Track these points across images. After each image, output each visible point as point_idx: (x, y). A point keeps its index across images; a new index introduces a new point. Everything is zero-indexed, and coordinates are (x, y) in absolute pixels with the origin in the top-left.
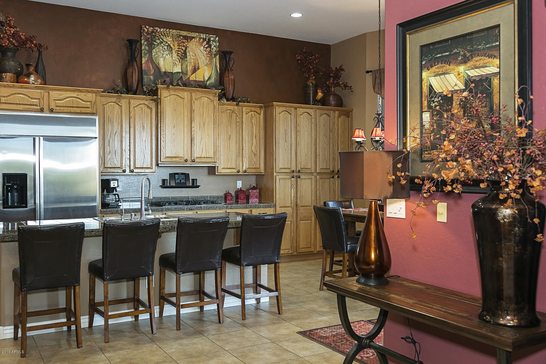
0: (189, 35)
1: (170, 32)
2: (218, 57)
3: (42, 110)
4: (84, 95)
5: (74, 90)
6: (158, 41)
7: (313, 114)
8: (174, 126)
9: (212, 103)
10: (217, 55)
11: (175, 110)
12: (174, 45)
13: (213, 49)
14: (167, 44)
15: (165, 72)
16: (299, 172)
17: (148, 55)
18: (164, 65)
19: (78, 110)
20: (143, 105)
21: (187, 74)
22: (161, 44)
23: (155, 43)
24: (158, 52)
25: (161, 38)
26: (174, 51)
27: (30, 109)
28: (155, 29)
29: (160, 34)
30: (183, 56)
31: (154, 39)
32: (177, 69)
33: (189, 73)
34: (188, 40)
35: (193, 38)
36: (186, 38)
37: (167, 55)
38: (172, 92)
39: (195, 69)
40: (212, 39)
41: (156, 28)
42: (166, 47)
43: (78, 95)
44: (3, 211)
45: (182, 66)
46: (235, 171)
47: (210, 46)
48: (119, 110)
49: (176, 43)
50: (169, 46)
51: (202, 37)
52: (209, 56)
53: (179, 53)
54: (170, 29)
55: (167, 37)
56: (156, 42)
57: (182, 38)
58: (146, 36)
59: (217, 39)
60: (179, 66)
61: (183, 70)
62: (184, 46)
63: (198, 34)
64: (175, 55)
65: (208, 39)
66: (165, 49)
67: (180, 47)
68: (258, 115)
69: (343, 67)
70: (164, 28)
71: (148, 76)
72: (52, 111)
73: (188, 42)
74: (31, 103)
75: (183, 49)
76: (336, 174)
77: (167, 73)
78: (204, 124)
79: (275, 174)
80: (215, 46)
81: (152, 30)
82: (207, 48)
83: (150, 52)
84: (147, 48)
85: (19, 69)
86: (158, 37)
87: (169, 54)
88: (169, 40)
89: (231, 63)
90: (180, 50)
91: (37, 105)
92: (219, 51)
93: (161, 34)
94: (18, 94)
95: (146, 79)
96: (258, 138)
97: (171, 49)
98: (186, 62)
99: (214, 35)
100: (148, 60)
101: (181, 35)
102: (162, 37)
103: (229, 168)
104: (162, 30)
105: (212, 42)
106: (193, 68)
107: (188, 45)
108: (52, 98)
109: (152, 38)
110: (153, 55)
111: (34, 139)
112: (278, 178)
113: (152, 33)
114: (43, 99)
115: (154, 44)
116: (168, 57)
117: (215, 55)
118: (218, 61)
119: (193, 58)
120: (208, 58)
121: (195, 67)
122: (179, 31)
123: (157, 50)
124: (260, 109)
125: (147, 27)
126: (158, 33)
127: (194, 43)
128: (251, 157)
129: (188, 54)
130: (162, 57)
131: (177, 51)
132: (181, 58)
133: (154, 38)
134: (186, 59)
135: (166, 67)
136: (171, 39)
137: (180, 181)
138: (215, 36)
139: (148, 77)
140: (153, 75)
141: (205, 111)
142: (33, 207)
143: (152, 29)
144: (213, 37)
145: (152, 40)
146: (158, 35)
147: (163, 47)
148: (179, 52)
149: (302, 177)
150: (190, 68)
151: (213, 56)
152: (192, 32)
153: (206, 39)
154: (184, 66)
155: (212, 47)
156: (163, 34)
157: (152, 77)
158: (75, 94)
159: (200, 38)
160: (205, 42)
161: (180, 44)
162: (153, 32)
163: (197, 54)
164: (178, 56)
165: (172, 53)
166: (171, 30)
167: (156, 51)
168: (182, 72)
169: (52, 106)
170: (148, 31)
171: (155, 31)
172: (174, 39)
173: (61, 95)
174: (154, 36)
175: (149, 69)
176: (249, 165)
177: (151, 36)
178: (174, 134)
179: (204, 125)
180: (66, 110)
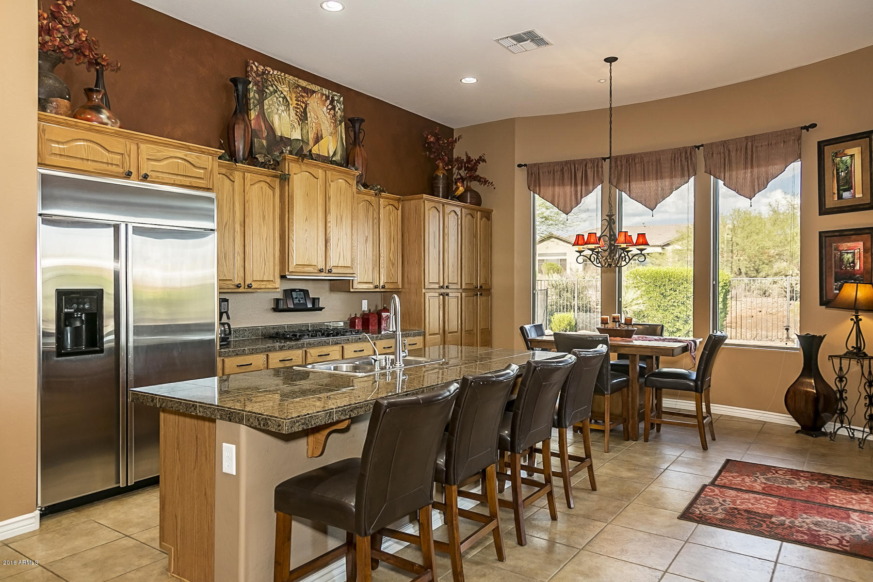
0: (309, 87)
1: (285, 78)
2: (343, 124)
3: (128, 175)
4: (196, 157)
5: (181, 145)
6: (271, 88)
7: (459, 213)
8: (306, 219)
9: (350, 189)
10: (342, 122)
11: (307, 195)
12: (291, 99)
13: (337, 112)
14: (282, 95)
15: (281, 137)
16: (447, 287)
17: (258, 106)
18: (280, 125)
19: (187, 181)
20: (263, 183)
21: (308, 144)
22: (274, 94)
23: (266, 90)
24: (271, 104)
25: (274, 85)
26: (291, 107)
27: (106, 170)
28: (266, 70)
29: (273, 79)
30: (303, 117)
31: (265, 85)
32: (296, 135)
33: (311, 143)
34: (308, 95)
35: (314, 92)
36: (305, 90)
37: (283, 111)
38: (304, 168)
39: (318, 139)
40: (336, 98)
41: (268, 68)
42: (281, 99)
43: (186, 155)
44: (57, 361)
45: (301, 130)
46: (371, 286)
47: (334, 108)
48: (231, 188)
49: (294, 95)
50: (285, 98)
51: (324, 93)
52: (333, 121)
53: (297, 112)
54: (285, 73)
55: (282, 84)
56: (268, 89)
57: (300, 89)
58: (255, 77)
59: (342, 99)
60: (299, 131)
61: (304, 138)
62: (303, 103)
63: (319, 88)
64: (293, 113)
65: (331, 97)
66: (280, 101)
67: (299, 103)
68: (395, 211)
69: (486, 158)
70: (278, 70)
71: (260, 140)
72: (145, 178)
73: (308, 97)
74: (108, 160)
75: (302, 107)
76: (479, 290)
77: (284, 139)
78: (341, 218)
79: (424, 291)
80: (339, 109)
81: (263, 70)
82: (330, 110)
83: (261, 103)
84: (257, 95)
85: (68, 96)
86: (271, 82)
87: (286, 110)
88: (284, 89)
89: (361, 136)
90: (299, 107)
91: (118, 165)
92: (344, 117)
93: (275, 78)
94: (84, 140)
95: (257, 143)
96: (396, 242)
97: (287, 103)
98: (307, 126)
99: (338, 93)
100: (258, 114)
101: (299, 86)
102: (276, 83)
103: (366, 283)
104: (275, 72)
105: (336, 102)
106: (316, 135)
107: (308, 102)
108: (144, 156)
109: (263, 82)
110: (265, 108)
111: (116, 227)
112: (427, 295)
113: (263, 75)
114: (129, 156)
115: (266, 92)
116: (284, 114)
117: (341, 122)
118: (343, 131)
119: (315, 121)
120: (332, 124)
121: (317, 134)
122: (297, 79)
123: (271, 102)
124: (398, 203)
125: (256, 64)
126: (270, 76)
127: (316, 100)
128: (389, 267)
129: (309, 115)
130: (277, 113)
131: (296, 108)
132: (300, 119)
133: (266, 82)
134: (307, 122)
135: (283, 129)
136: (288, 89)
137: (299, 301)
138: (339, 95)
139: (259, 142)
140: (267, 138)
141: (342, 199)
143: (263, 68)
144: (337, 96)
145: (263, 85)
146: (270, 79)
147: (277, 98)
148: (298, 110)
149: (450, 294)
150: (311, 136)
151: (338, 123)
152: (312, 83)
153: (329, 96)
154: (305, 131)
155: (337, 109)
156: (277, 78)
157: (264, 142)
158: (181, 153)
159: (323, 94)
160: (328, 102)
161: (299, 99)
162: (263, 73)
163: (319, 117)
164: (297, 115)
165: (289, 110)
166: (287, 75)
167: (269, 103)
168: (302, 140)
169: (145, 170)
170: (258, 70)
171: (267, 72)
172: (291, 90)
173: (159, 151)
174: (265, 79)
175: (260, 129)
176: (387, 278)
177: (262, 78)
178: (306, 230)
179: (341, 220)
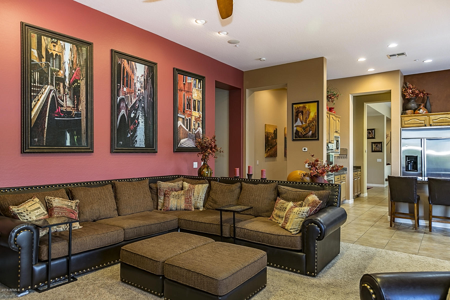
3: (425, 126)
5: (444, 114)
19: (447, 124)
27: (420, 125)
43: (446, 116)
44: (405, 173)
72: (431, 125)
74: (420, 123)
85: (416, 107)
91: (423, 124)
94: (413, 119)
108: (431, 119)
111: (421, 139)
114: (426, 120)
142: (421, 172)
158: (444, 116)
169: (431, 123)
173: (436, 117)
180: (439, 124)
